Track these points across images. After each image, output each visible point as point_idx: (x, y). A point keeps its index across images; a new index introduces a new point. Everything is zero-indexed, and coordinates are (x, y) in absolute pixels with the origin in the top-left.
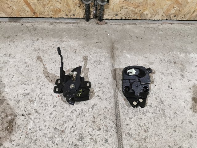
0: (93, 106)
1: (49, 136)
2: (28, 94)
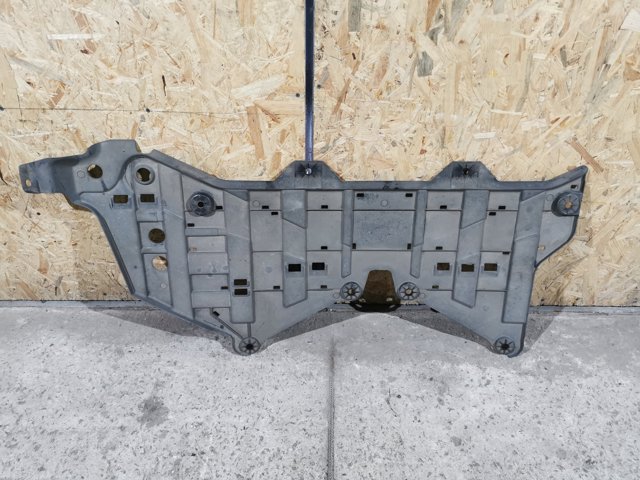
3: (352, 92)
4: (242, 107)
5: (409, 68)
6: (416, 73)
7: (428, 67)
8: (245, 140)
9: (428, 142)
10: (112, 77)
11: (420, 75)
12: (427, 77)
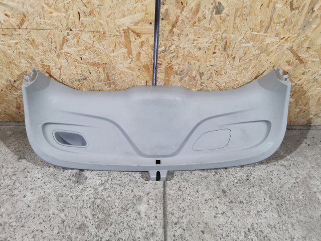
0: (148, 194)
1: (118, 212)
2: (103, 184)
3: (180, 22)
4: (121, 29)
5: (211, 10)
6: (214, 13)
7: (220, 10)
8: (122, 46)
9: (217, 48)
10: (51, 13)
11: (216, 14)
12: (220, 15)
